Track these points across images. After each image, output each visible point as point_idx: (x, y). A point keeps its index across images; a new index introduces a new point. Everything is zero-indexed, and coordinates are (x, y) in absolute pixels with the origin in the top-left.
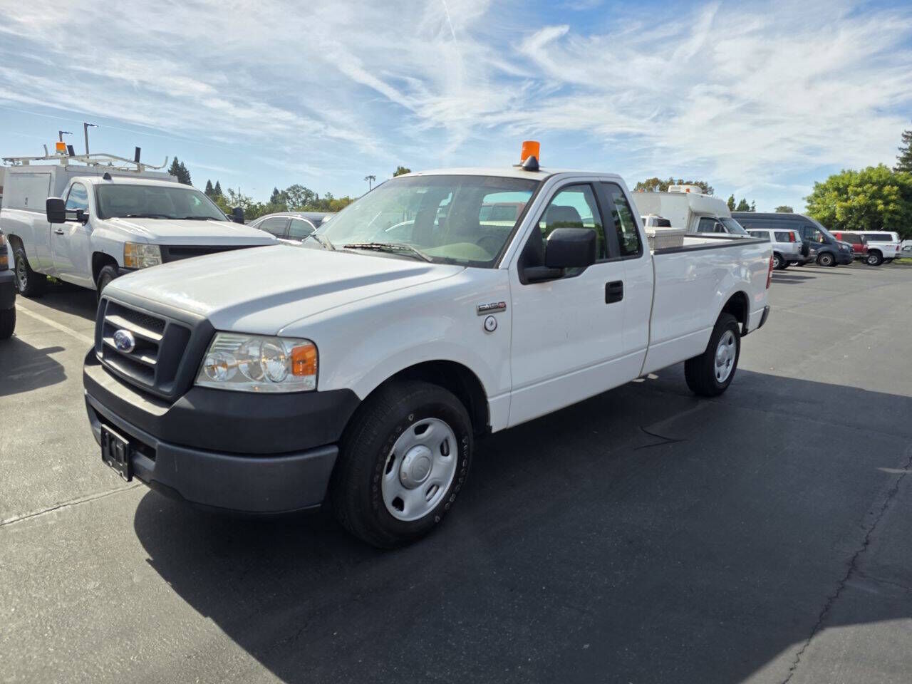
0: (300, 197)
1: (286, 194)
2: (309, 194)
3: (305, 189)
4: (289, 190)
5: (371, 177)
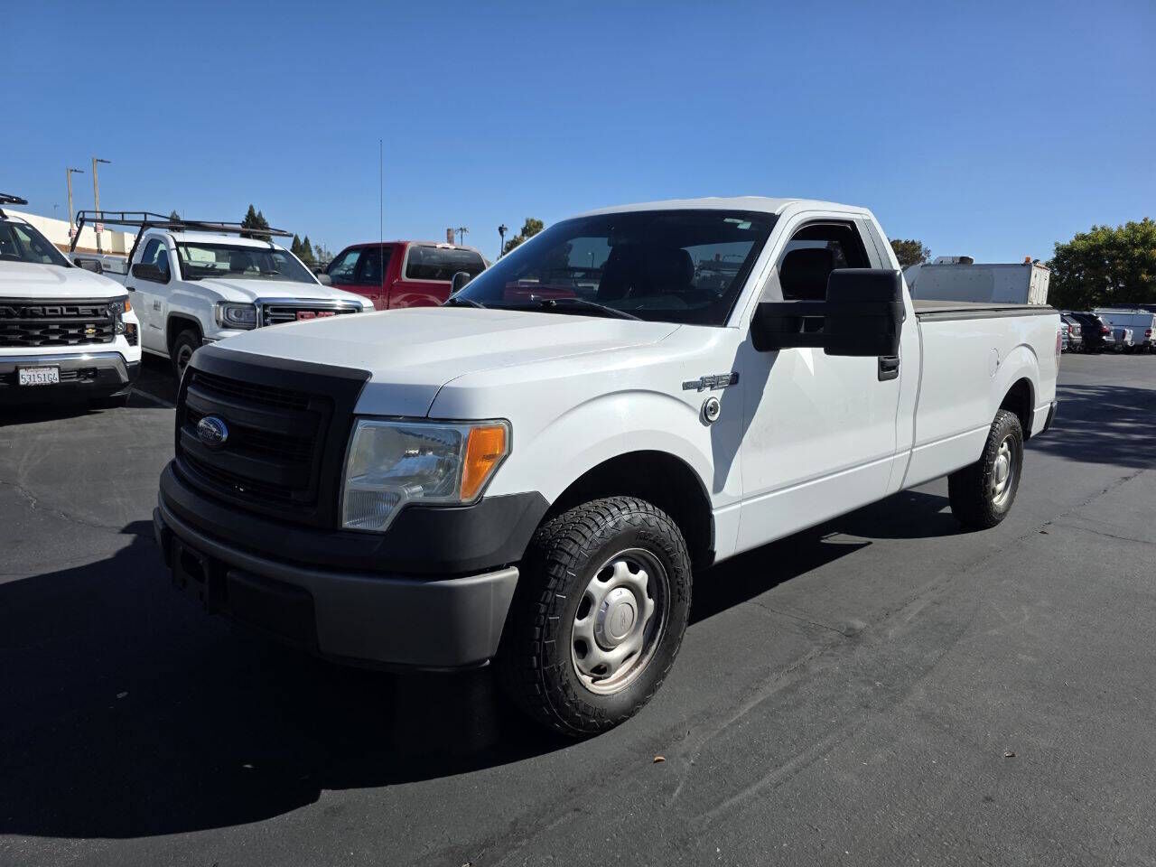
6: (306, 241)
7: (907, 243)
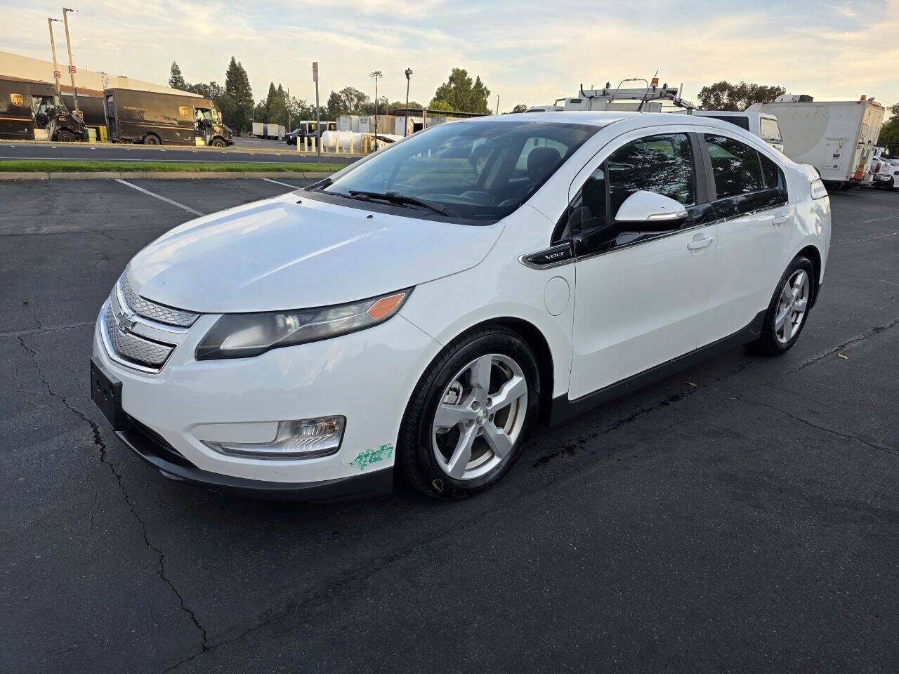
0: (352, 100)
1: (340, 96)
2: (361, 97)
3: (357, 91)
4: (342, 92)
5: (377, 73)
6: (280, 87)
7: (772, 88)
